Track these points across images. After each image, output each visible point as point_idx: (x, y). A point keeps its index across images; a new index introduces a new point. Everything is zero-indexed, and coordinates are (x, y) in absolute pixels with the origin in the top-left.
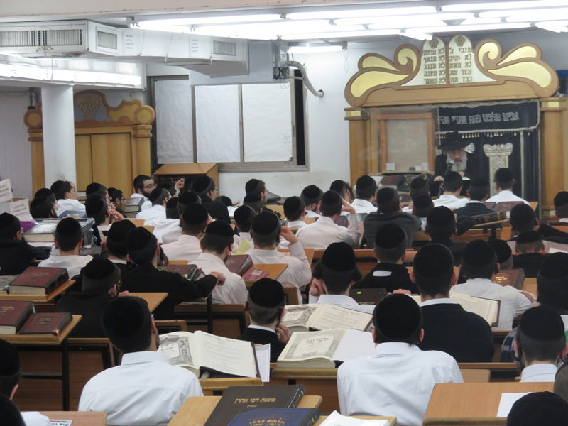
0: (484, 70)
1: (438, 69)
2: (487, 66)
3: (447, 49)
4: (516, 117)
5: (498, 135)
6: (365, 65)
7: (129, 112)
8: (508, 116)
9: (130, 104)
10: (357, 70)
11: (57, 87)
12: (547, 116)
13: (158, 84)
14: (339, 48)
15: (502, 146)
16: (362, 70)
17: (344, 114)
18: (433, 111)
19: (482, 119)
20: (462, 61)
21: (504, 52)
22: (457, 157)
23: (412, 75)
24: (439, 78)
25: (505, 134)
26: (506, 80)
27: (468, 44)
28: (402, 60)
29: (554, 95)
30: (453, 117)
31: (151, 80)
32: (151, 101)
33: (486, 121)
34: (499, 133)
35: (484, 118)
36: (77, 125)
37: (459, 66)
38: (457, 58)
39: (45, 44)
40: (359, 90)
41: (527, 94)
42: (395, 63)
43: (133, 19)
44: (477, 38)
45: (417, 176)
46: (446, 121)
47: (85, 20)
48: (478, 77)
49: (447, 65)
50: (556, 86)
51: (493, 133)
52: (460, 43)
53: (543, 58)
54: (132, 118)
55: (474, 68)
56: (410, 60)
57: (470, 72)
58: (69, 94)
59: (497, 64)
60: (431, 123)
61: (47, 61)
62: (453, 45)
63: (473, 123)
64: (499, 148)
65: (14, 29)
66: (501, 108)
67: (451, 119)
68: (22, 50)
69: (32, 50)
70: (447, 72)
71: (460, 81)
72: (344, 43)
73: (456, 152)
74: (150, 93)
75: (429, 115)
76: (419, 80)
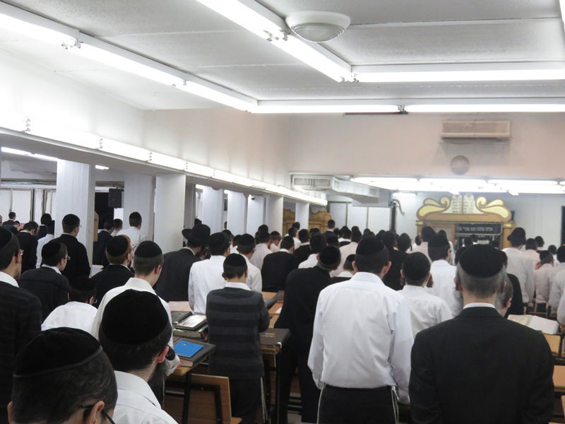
0: (479, 209)
1: (458, 207)
2: (480, 207)
3: (463, 199)
4: (491, 229)
6: (426, 203)
7: (321, 215)
8: (488, 229)
9: (322, 212)
10: (422, 205)
11: (303, 203)
12: (505, 230)
13: (332, 205)
14: (414, 195)
15: (484, 241)
16: (425, 205)
17: (416, 223)
18: (456, 225)
20: (469, 204)
21: (488, 202)
23: (446, 209)
24: (459, 211)
25: (486, 236)
26: (487, 214)
27: (472, 197)
28: (443, 202)
29: (509, 221)
30: (463, 228)
31: (329, 202)
32: (328, 211)
33: (478, 230)
34: (483, 236)
36: (310, 220)
37: (467, 206)
38: (467, 203)
39: (314, 185)
40: (423, 213)
41: (497, 220)
42: (439, 203)
43: (352, 176)
44: (477, 195)
46: (460, 229)
47: (331, 176)
48: (476, 211)
49: (463, 205)
50: (510, 218)
52: (469, 196)
53: (506, 205)
54: (322, 217)
55: (475, 208)
56: (446, 203)
57: (472, 209)
58: (308, 206)
59: (484, 206)
61: (312, 193)
62: (465, 197)
63: (472, 230)
65: (301, 177)
66: (485, 225)
68: (305, 186)
69: (308, 187)
70: (462, 208)
71: (468, 212)
72: (416, 193)
74: (328, 208)
75: (453, 226)
76: (449, 211)
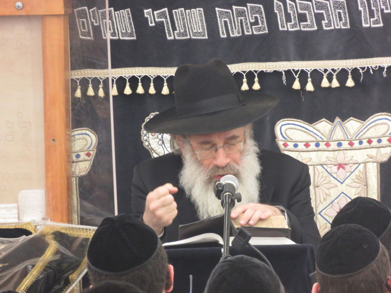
5: (335, 84)
15: (353, 124)
19: (271, 18)
22: (222, 159)
25: (367, 78)
30: (147, 12)
33: (289, 27)
34: (343, 75)
35: (280, 17)
45: (23, 239)
51: (317, 76)
60: (58, 31)
63: (235, 34)
64: (339, 134)
67: (139, 21)
73: (219, 141)
